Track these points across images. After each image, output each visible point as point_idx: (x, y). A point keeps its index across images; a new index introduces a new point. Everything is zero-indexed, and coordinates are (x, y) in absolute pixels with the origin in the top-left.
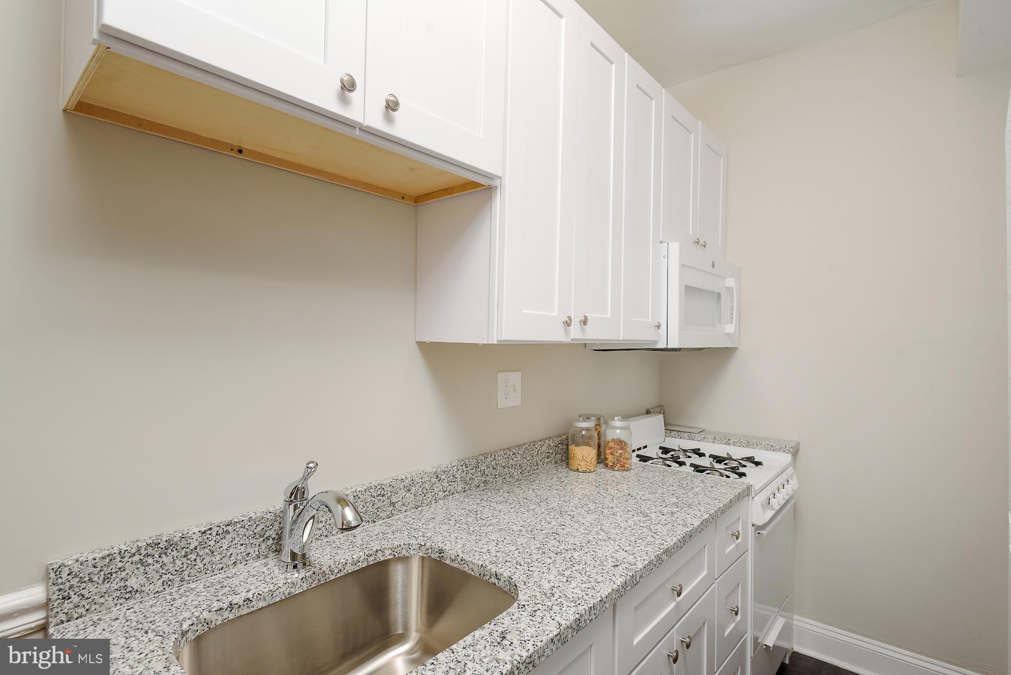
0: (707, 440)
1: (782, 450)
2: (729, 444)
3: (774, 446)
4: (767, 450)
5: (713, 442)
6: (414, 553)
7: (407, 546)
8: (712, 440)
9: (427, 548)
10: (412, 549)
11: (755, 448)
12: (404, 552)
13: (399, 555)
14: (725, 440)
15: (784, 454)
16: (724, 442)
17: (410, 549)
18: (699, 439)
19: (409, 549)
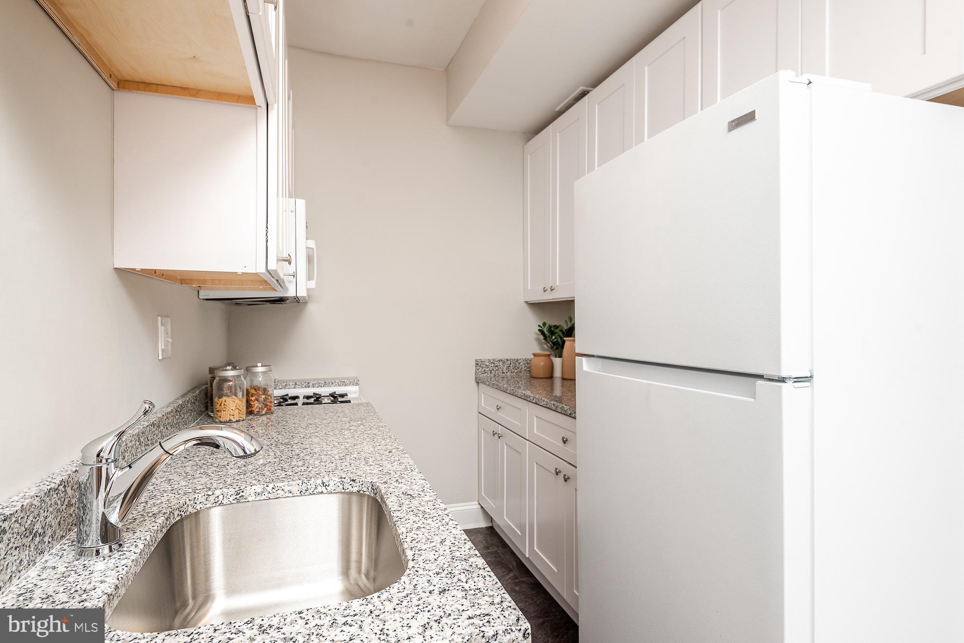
0: (288, 386)
1: (352, 384)
2: (309, 387)
3: (345, 381)
4: (341, 386)
5: (294, 388)
6: (201, 506)
7: (192, 502)
8: (293, 386)
9: (217, 496)
10: (198, 503)
11: (331, 386)
12: (190, 509)
13: (186, 514)
14: (305, 384)
15: (353, 386)
16: (304, 386)
17: (196, 503)
18: (280, 387)
19: (194, 504)
